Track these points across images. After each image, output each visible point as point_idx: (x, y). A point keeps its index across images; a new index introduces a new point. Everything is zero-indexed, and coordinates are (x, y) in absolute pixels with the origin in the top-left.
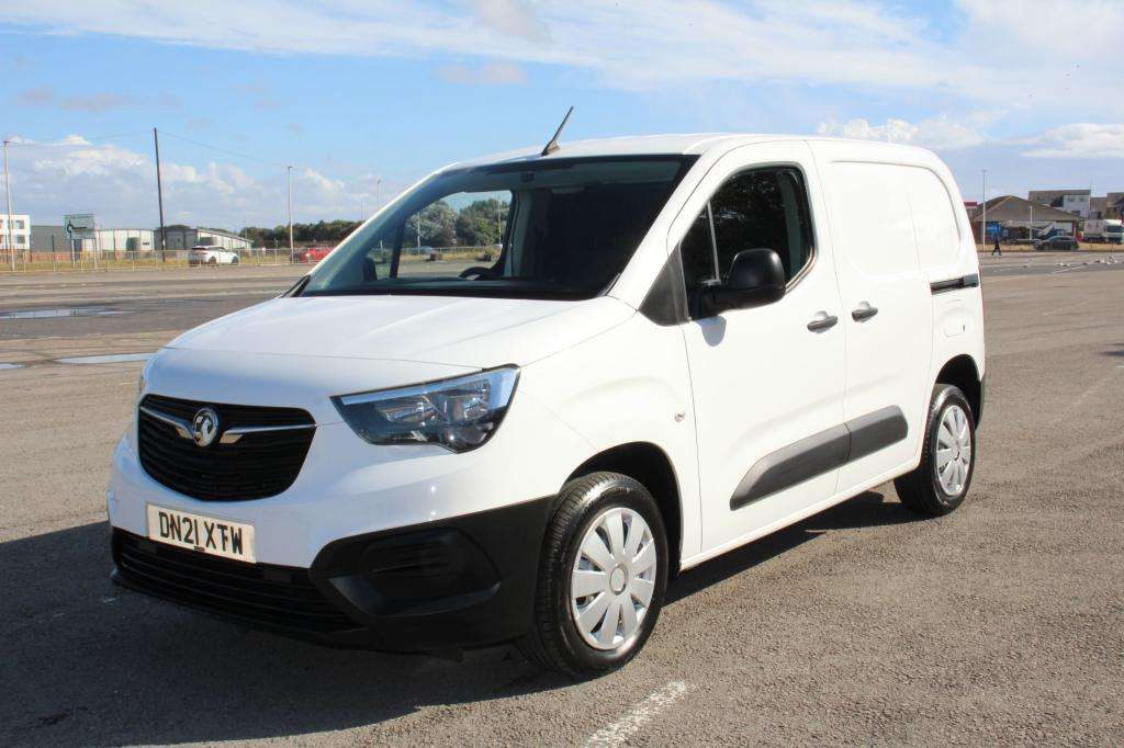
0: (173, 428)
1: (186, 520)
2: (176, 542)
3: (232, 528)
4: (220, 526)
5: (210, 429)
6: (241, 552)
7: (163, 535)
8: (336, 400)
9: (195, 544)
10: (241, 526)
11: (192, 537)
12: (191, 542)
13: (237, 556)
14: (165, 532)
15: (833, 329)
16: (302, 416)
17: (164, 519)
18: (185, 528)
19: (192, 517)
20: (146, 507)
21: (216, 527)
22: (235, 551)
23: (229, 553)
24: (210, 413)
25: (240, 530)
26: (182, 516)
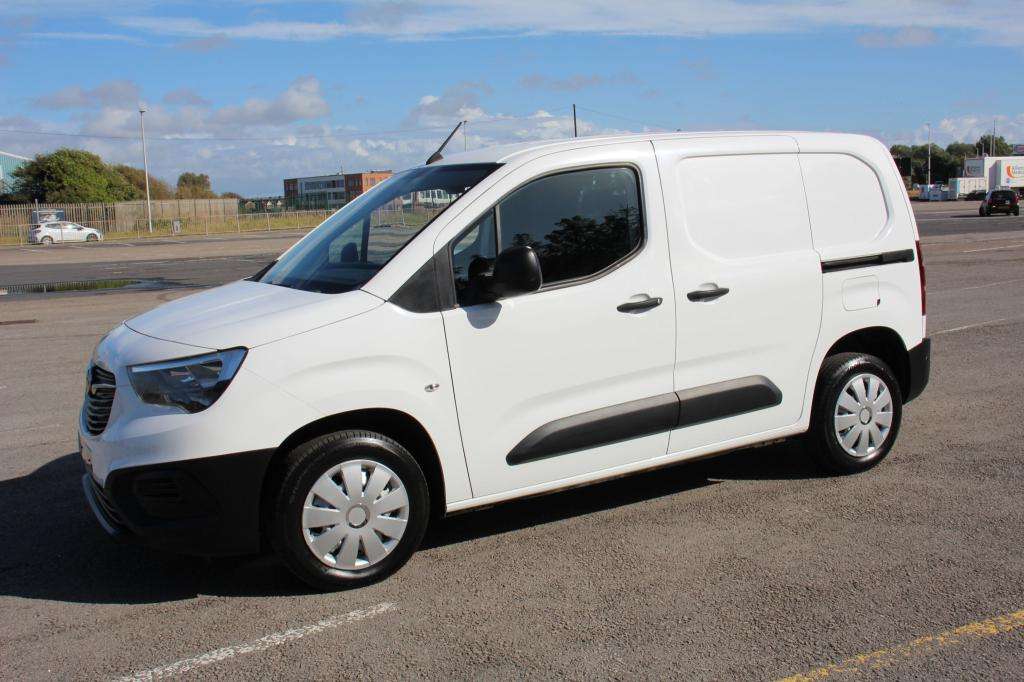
15: (654, 310)
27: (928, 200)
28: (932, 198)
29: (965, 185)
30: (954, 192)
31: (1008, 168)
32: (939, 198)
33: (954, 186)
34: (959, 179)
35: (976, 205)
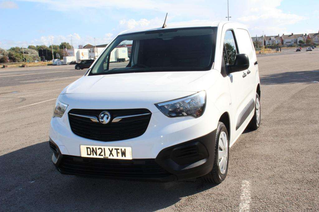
0: (89, 119)
1: (99, 149)
2: (95, 156)
3: (121, 149)
4: (115, 149)
5: (107, 118)
6: (125, 156)
7: (88, 154)
8: (156, 105)
9: (104, 156)
10: (125, 148)
11: (103, 153)
12: (102, 155)
13: (124, 158)
14: (89, 153)
16: (146, 111)
17: (89, 149)
18: (99, 152)
19: (103, 147)
20: (80, 146)
21: (114, 149)
22: (122, 156)
23: (120, 157)
24: (107, 113)
25: (125, 149)
26: (98, 147)
27: (56, 65)
28: (57, 64)
29: (69, 59)
30: (65, 62)
31: (82, 53)
32: (60, 64)
33: (65, 59)
34: (67, 57)
35: (74, 66)
